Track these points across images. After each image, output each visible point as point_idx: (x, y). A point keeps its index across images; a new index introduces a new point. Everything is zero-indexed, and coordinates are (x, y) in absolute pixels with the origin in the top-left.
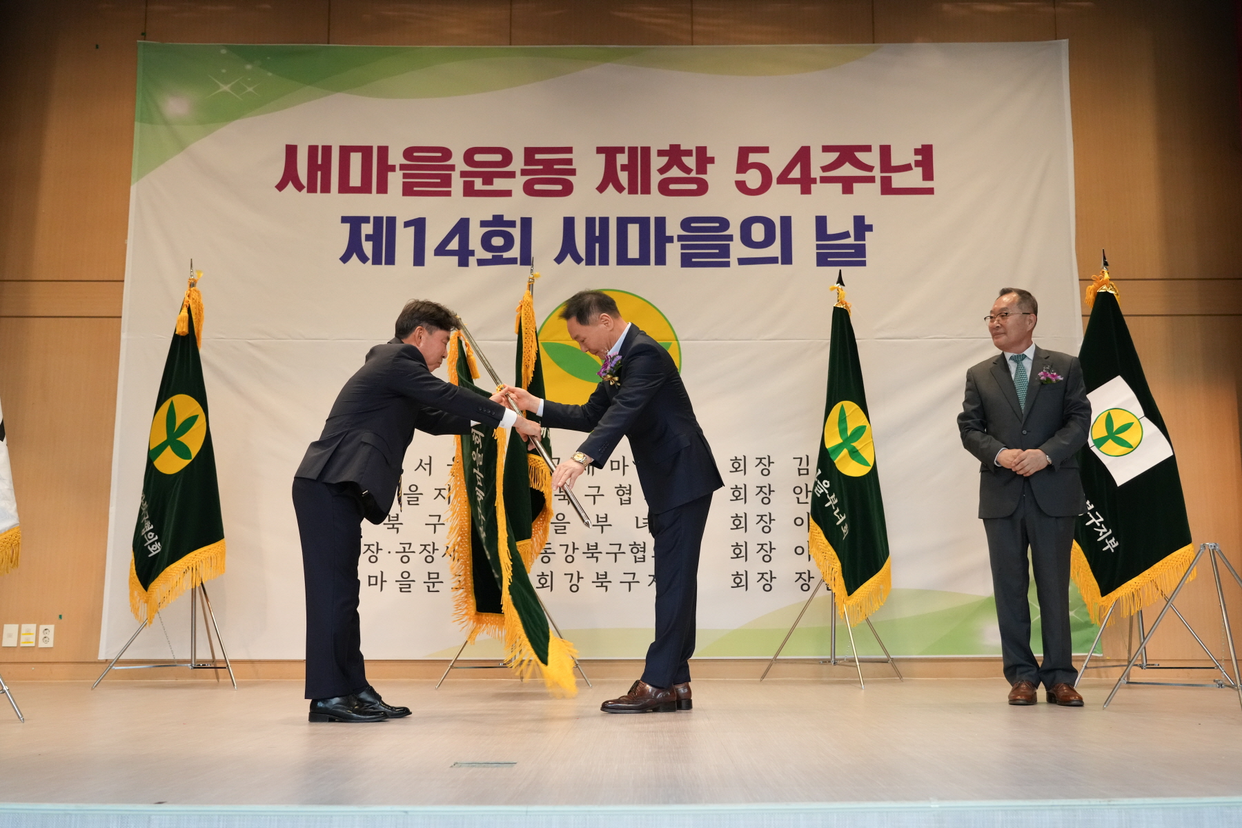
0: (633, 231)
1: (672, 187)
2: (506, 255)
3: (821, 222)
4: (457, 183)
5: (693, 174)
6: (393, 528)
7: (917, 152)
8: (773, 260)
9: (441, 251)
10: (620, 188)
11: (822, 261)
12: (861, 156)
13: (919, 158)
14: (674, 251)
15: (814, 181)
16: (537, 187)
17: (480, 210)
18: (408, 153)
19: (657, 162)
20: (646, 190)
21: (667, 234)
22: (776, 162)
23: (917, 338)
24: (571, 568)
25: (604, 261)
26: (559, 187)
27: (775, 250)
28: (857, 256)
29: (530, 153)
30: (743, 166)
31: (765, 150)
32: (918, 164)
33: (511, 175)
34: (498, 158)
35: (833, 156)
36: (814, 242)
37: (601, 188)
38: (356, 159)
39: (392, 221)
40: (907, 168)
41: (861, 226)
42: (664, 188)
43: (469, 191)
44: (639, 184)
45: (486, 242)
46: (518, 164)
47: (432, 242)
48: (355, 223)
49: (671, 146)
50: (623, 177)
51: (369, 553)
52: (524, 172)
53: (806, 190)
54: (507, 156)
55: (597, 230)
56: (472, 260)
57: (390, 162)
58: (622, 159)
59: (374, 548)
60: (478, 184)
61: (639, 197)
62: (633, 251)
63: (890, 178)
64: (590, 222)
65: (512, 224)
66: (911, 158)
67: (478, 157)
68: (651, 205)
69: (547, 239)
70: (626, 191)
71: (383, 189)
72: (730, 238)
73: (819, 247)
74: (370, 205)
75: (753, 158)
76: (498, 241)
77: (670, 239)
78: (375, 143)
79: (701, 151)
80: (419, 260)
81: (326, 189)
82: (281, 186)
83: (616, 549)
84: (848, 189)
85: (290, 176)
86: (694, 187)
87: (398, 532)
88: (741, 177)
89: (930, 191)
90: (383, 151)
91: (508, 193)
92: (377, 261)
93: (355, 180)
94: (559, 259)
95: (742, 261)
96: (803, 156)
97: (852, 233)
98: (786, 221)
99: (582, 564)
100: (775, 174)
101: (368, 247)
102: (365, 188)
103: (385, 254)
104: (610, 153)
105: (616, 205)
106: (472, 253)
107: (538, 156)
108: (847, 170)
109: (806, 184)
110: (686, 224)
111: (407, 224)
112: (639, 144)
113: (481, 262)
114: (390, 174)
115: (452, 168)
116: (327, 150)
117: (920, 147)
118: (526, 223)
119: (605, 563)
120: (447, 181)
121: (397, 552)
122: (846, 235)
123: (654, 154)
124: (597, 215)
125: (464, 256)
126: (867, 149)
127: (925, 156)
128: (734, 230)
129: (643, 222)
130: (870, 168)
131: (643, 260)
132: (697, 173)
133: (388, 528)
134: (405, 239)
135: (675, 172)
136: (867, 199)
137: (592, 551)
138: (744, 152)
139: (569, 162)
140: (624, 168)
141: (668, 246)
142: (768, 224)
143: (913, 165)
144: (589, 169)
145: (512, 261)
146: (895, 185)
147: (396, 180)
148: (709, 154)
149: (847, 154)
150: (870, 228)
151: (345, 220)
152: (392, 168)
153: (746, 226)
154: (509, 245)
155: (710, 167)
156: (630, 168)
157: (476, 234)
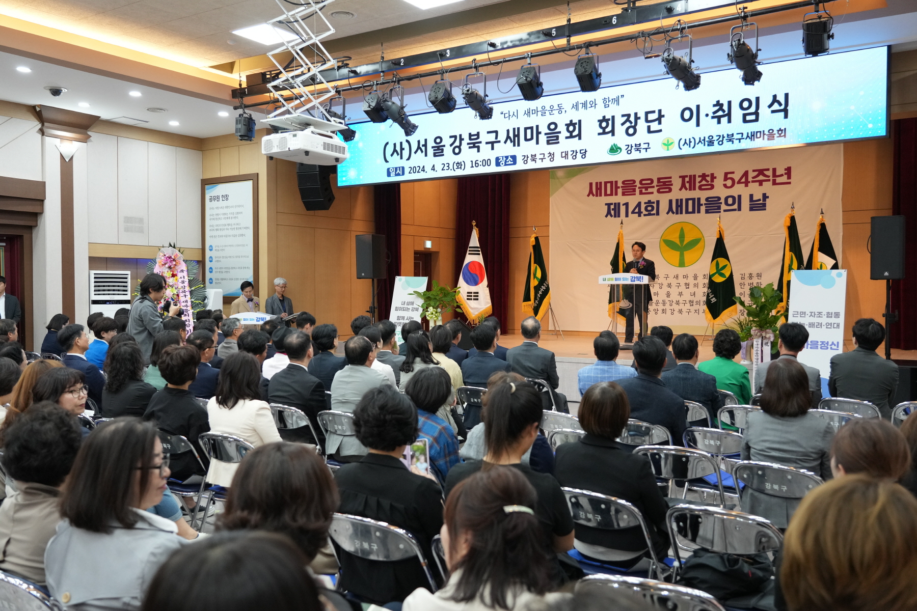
0: (690, 202)
1: (703, 187)
2: (652, 213)
3: (751, 196)
4: (638, 191)
5: (710, 183)
7: (786, 169)
8: (735, 210)
9: (633, 212)
10: (686, 189)
11: (751, 209)
12: (765, 172)
13: (786, 172)
14: (703, 208)
15: (749, 182)
16: (661, 190)
17: (644, 199)
18: (623, 182)
19: (698, 179)
20: (695, 189)
21: (701, 203)
22: (737, 177)
24: (672, 308)
25: (681, 213)
26: (668, 190)
27: (736, 206)
28: (763, 207)
29: (659, 179)
30: (726, 179)
31: (733, 173)
32: (786, 174)
33: (653, 187)
34: (649, 182)
35: (756, 173)
36: (749, 203)
37: (680, 189)
38: (609, 185)
39: (619, 204)
40: (782, 175)
41: (765, 197)
42: (700, 188)
43: (641, 193)
44: (692, 188)
45: (646, 209)
46: (655, 183)
47: (631, 209)
48: (609, 205)
49: (703, 174)
50: (687, 185)
52: (657, 186)
53: (746, 186)
54: (652, 181)
55: (679, 203)
56: (642, 215)
57: (618, 185)
58: (687, 179)
60: (644, 191)
61: (692, 192)
62: (690, 209)
63: (775, 180)
64: (677, 200)
65: (654, 203)
66: (783, 172)
67: (643, 182)
68: (696, 194)
69: (664, 206)
70: (688, 190)
71: (616, 194)
72: (721, 203)
73: (750, 205)
74: (613, 199)
75: (729, 176)
76: (649, 208)
77: (702, 205)
78: (614, 180)
79: (712, 175)
80: (627, 216)
81: (601, 195)
82: (588, 196)
83: (684, 302)
84: (761, 184)
85: (591, 192)
86: (710, 187)
88: (725, 183)
89: (789, 183)
90: (616, 182)
91: (652, 193)
92: (615, 217)
93: (609, 192)
94: (668, 213)
95: (725, 211)
96: (746, 174)
97: (762, 199)
98: (740, 196)
99: (675, 306)
100: (736, 181)
101: (612, 212)
102: (611, 194)
103: (617, 215)
104: (683, 177)
105: (686, 194)
106: (642, 213)
107: (661, 180)
108: (761, 178)
109: (747, 184)
110: (707, 199)
111: (623, 205)
112: (692, 174)
113: (645, 215)
114: (618, 190)
115: (636, 186)
116: (601, 183)
117: (786, 167)
118: (658, 202)
119: (681, 306)
120: (634, 190)
122: (760, 200)
123: (697, 177)
124: (679, 198)
125: (640, 213)
126: (768, 170)
127: (788, 171)
128: (722, 201)
129: (693, 200)
130: (769, 176)
131: (693, 212)
134: (623, 209)
135: (704, 182)
136: (767, 187)
137: (678, 303)
138: (726, 174)
139: (671, 181)
140: (688, 182)
141: (701, 207)
142: (733, 197)
143: (784, 174)
144: (677, 183)
145: (654, 214)
146: (777, 182)
147: (620, 191)
148: (715, 176)
149: (761, 172)
150: (768, 197)
151: (606, 204)
152: (619, 187)
153: (726, 199)
154: (653, 209)
155: (715, 180)
156: (689, 182)
157: (643, 206)
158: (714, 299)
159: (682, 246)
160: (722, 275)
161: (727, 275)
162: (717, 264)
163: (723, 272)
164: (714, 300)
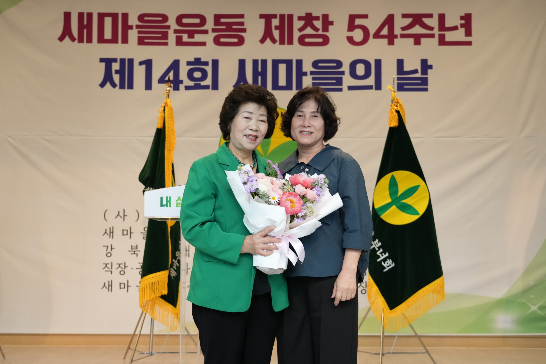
0: (282, 68)
1: (307, 40)
2: (203, 83)
3: (400, 63)
4: (172, 38)
5: (320, 32)
6: (134, 253)
7: (462, 18)
8: (370, 87)
9: (162, 80)
10: (274, 41)
11: (401, 88)
12: (426, 21)
13: (463, 22)
14: (307, 81)
15: (396, 37)
16: (222, 40)
17: (186, 54)
18: (141, 18)
19: (297, 24)
20: (290, 42)
21: (304, 70)
22: (373, 25)
23: (459, 137)
26: (236, 40)
27: (371, 81)
28: (422, 84)
29: (217, 18)
30: (352, 27)
31: (365, 16)
32: (462, 26)
33: (206, 32)
34: (197, 21)
35: (409, 21)
36: (395, 76)
37: (262, 41)
38: (108, 21)
39: (131, 61)
40: (455, 28)
41: (425, 66)
42: (302, 41)
43: (179, 42)
44: (286, 39)
45: (190, 75)
46: (210, 25)
47: (157, 74)
48: (108, 62)
49: (307, 14)
50: (276, 34)
51: (120, 269)
52: (214, 30)
53: (391, 43)
54: (203, 20)
55: (260, 68)
56: (182, 87)
57: (130, 23)
58: (275, 22)
59: (123, 266)
60: (185, 38)
61: (286, 47)
62: (282, 81)
63: (444, 35)
64: (255, 62)
65: (206, 64)
66: (458, 22)
67: (185, 21)
68: (293, 52)
69: (228, 73)
70: (278, 43)
71: (125, 40)
72: (343, 73)
73: (399, 79)
74: (118, 51)
75: (358, 22)
76: (198, 75)
77: (306, 74)
78: (120, 11)
79: (325, 17)
80: (148, 86)
81: (90, 40)
82: (61, 39)
84: (417, 42)
85: (67, 32)
86: (320, 40)
87: (137, 256)
88: (350, 34)
89: (469, 43)
90: (125, 16)
91: (203, 44)
92: (122, 87)
93: (108, 35)
95: (351, 88)
96: (389, 20)
97: (420, 70)
98: (378, 63)
100: (372, 32)
101: (116, 78)
102: (114, 40)
103: (127, 82)
104: (268, 18)
105: (272, 51)
106: (181, 82)
107: (223, 20)
109: (391, 38)
110: (315, 64)
111: (141, 63)
112: (286, 12)
113: (187, 88)
114: (130, 32)
115: (168, 27)
116: (90, 15)
117: (463, 15)
118: (215, 63)
120: (165, 36)
121: (137, 269)
122: (416, 71)
123: (295, 19)
124: (260, 58)
125: (176, 84)
126: (430, 16)
127: (467, 19)
128: (346, 68)
129: (289, 63)
130: (432, 29)
131: (288, 87)
132: (323, 31)
133: (132, 254)
134: (139, 72)
135: (309, 31)
136: (430, 48)
139: (242, 24)
140: (276, 28)
141: (304, 78)
142: (367, 64)
143: (459, 26)
144: (255, 28)
145: (207, 87)
146: (447, 39)
147: (133, 35)
148: (330, 19)
149: (417, 19)
150: (431, 67)
151: (102, 60)
152: (131, 27)
153: (353, 65)
154: (204, 76)
155: (330, 27)
156: (280, 28)
157: (184, 70)
158: (389, 262)
159: (265, 153)
160: (406, 208)
161: (421, 209)
162: (393, 184)
163: (408, 201)
164: (389, 265)
